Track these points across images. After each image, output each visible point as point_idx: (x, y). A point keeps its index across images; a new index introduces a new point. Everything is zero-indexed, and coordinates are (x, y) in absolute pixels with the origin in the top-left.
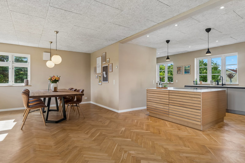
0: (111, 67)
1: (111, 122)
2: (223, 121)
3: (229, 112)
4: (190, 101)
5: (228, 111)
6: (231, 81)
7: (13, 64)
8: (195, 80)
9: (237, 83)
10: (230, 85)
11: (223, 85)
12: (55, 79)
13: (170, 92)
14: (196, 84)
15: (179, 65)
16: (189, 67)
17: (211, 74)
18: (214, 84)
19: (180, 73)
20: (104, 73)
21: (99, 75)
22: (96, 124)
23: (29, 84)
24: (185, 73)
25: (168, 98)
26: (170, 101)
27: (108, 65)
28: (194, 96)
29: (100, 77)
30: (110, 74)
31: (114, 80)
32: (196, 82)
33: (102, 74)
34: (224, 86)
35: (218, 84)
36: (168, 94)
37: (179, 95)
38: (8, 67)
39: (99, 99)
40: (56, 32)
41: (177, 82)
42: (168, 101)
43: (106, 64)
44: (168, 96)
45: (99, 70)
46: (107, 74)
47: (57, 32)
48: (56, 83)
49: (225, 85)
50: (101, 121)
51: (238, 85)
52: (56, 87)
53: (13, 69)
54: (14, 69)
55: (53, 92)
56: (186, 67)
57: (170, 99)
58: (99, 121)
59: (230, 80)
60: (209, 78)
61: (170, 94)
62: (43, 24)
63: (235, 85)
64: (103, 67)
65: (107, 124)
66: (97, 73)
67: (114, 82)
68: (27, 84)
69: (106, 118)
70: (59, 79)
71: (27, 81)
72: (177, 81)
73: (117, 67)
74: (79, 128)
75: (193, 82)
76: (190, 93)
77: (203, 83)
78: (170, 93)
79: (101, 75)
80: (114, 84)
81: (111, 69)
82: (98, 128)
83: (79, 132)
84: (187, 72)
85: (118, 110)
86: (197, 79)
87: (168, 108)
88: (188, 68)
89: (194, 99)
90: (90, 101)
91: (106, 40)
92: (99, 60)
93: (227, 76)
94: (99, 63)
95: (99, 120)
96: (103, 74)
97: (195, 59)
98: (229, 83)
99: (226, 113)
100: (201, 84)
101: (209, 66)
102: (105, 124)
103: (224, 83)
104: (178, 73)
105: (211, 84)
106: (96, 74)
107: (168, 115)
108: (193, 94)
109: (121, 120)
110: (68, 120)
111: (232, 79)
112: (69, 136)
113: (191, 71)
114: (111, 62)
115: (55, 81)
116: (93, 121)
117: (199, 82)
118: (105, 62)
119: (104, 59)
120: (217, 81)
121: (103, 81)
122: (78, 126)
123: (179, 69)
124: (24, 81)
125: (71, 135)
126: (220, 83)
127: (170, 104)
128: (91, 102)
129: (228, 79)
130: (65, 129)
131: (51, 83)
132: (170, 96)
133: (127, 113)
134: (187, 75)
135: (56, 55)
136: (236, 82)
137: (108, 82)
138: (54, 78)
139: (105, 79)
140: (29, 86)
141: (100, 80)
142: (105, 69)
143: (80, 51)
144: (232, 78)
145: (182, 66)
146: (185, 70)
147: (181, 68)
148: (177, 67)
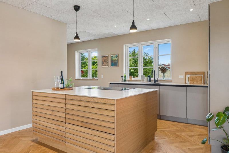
2: (154, 139)
3: (162, 118)
5: (160, 117)
6: (164, 77)
8: (124, 74)
9: (170, 79)
10: (163, 81)
11: (155, 81)
13: (67, 97)
14: (125, 81)
15: (105, 54)
16: (117, 57)
17: (143, 67)
18: (146, 80)
19: (105, 66)
24: (112, 65)
28: (104, 107)
32: (125, 77)
35: (150, 81)
36: (64, 101)
37: (80, 103)
41: (102, 78)
42: (63, 115)
49: (157, 81)
51: (172, 81)
56: (113, 56)
57: (67, 111)
59: (163, 75)
60: (141, 72)
61: (67, 102)
63: (169, 81)
72: (102, 76)
75: (121, 78)
76: (98, 102)
77: (133, 79)
78: (68, 99)
84: (115, 63)
86: (126, 74)
87: (64, 129)
88: (116, 59)
93: (160, 69)
97: (124, 46)
98: (162, 79)
99: (158, 121)
100: (131, 80)
101: (140, 55)
103: (156, 79)
104: (103, 65)
105: (142, 81)
107: (64, 143)
108: (103, 102)
111: (165, 74)
113: (119, 63)
117: (128, 78)
120: (149, 76)
126: (152, 79)
127: (67, 121)
129: (161, 73)
132: (68, 106)
134: (115, 68)
136: (169, 77)
144: (165, 72)
145: (109, 55)
146: (112, 60)
147: (107, 58)
148: (103, 57)
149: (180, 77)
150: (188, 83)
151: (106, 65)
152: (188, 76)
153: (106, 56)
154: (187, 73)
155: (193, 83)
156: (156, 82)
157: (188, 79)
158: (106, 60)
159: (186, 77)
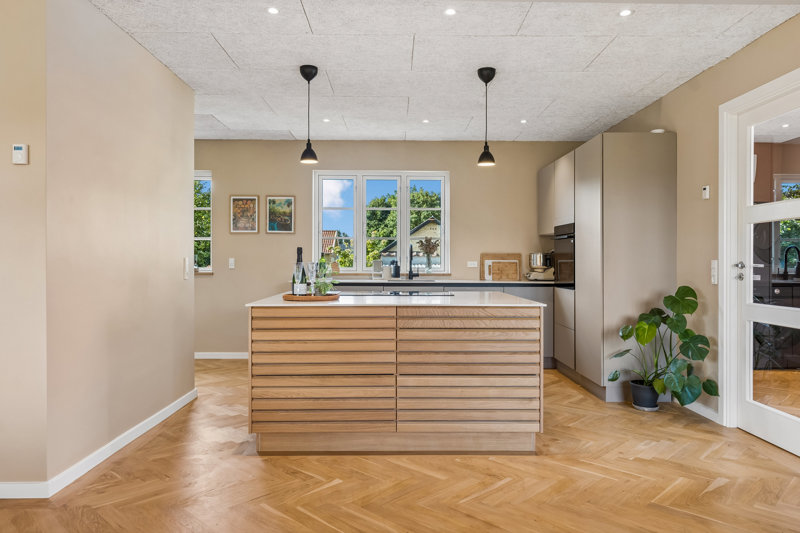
4: (498, 347)
6: (429, 264)
10: (428, 275)
11: (411, 275)
13: (402, 312)
15: (245, 192)
16: (289, 204)
18: (387, 274)
19: (246, 229)
24: (272, 228)
25: (392, 346)
26: (402, 358)
28: (513, 323)
34: (415, 280)
35: (397, 274)
36: (392, 324)
37: (447, 323)
41: (232, 267)
42: (391, 358)
44: (391, 334)
49: (417, 275)
51: (450, 275)
56: (274, 202)
57: (403, 347)
59: (426, 261)
60: (361, 252)
61: (401, 323)
63: (444, 275)
72: (232, 261)
76: (499, 314)
77: (342, 270)
78: (403, 317)
84: (279, 222)
87: (391, 392)
88: (287, 210)
89: (514, 335)
97: (314, 174)
98: (426, 270)
101: (360, 206)
103: (414, 271)
104: (236, 227)
105: (375, 275)
107: (391, 427)
108: (512, 315)
113: (298, 222)
120: (394, 263)
123: (243, 208)
126: (404, 270)
127: (402, 369)
132: (403, 335)
134: (282, 237)
145: (259, 197)
146: (272, 214)
147: (252, 206)
148: (234, 200)
149: (469, 266)
150: (489, 279)
151: (247, 225)
152: (488, 262)
153: (247, 200)
154: (484, 257)
155: (499, 280)
156: (414, 278)
157: (490, 269)
158: (247, 210)
159: (482, 264)
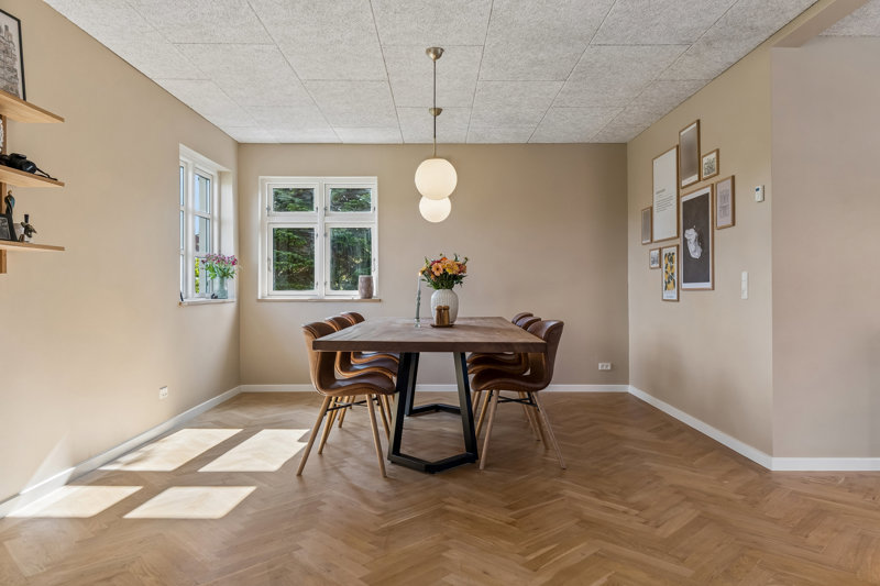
0: (724, 198)
1: (700, 522)
7: (328, 220)
12: (446, 273)
20: (691, 234)
21: (665, 251)
22: (609, 516)
23: (374, 294)
27: (708, 190)
29: (671, 260)
30: (721, 240)
31: (744, 275)
33: (680, 242)
38: (312, 229)
39: (667, 376)
40: (432, 56)
43: (702, 184)
45: (666, 223)
46: (703, 240)
47: (438, 53)
48: (450, 287)
50: (641, 507)
52: (446, 309)
53: (325, 235)
54: (329, 234)
55: (434, 326)
58: (627, 504)
62: (373, 25)
64: (684, 203)
65: (672, 531)
66: (656, 238)
67: (744, 285)
68: (368, 295)
69: (678, 490)
70: (463, 272)
71: (369, 281)
73: (758, 195)
74: (512, 524)
79: (674, 250)
80: (745, 296)
81: (724, 208)
82: (611, 547)
83: (503, 543)
85: (769, 451)
90: (626, 382)
91: (689, 43)
92: (665, 168)
94: (663, 184)
95: (633, 499)
96: (685, 241)
102: (659, 532)
106: (653, 246)
109: (775, 521)
110: (481, 467)
112: (445, 554)
114: (725, 173)
115: (447, 279)
116: (600, 495)
118: (695, 178)
119: (689, 160)
121: (685, 281)
122: (510, 508)
124: (360, 284)
125: (455, 555)
128: (631, 389)
130: (447, 511)
131: (432, 289)
133: (829, 479)
135: (435, 157)
137: (708, 285)
138: (440, 265)
139: (698, 270)
140: (375, 301)
141: (671, 277)
142: (696, 214)
143: (575, 139)
